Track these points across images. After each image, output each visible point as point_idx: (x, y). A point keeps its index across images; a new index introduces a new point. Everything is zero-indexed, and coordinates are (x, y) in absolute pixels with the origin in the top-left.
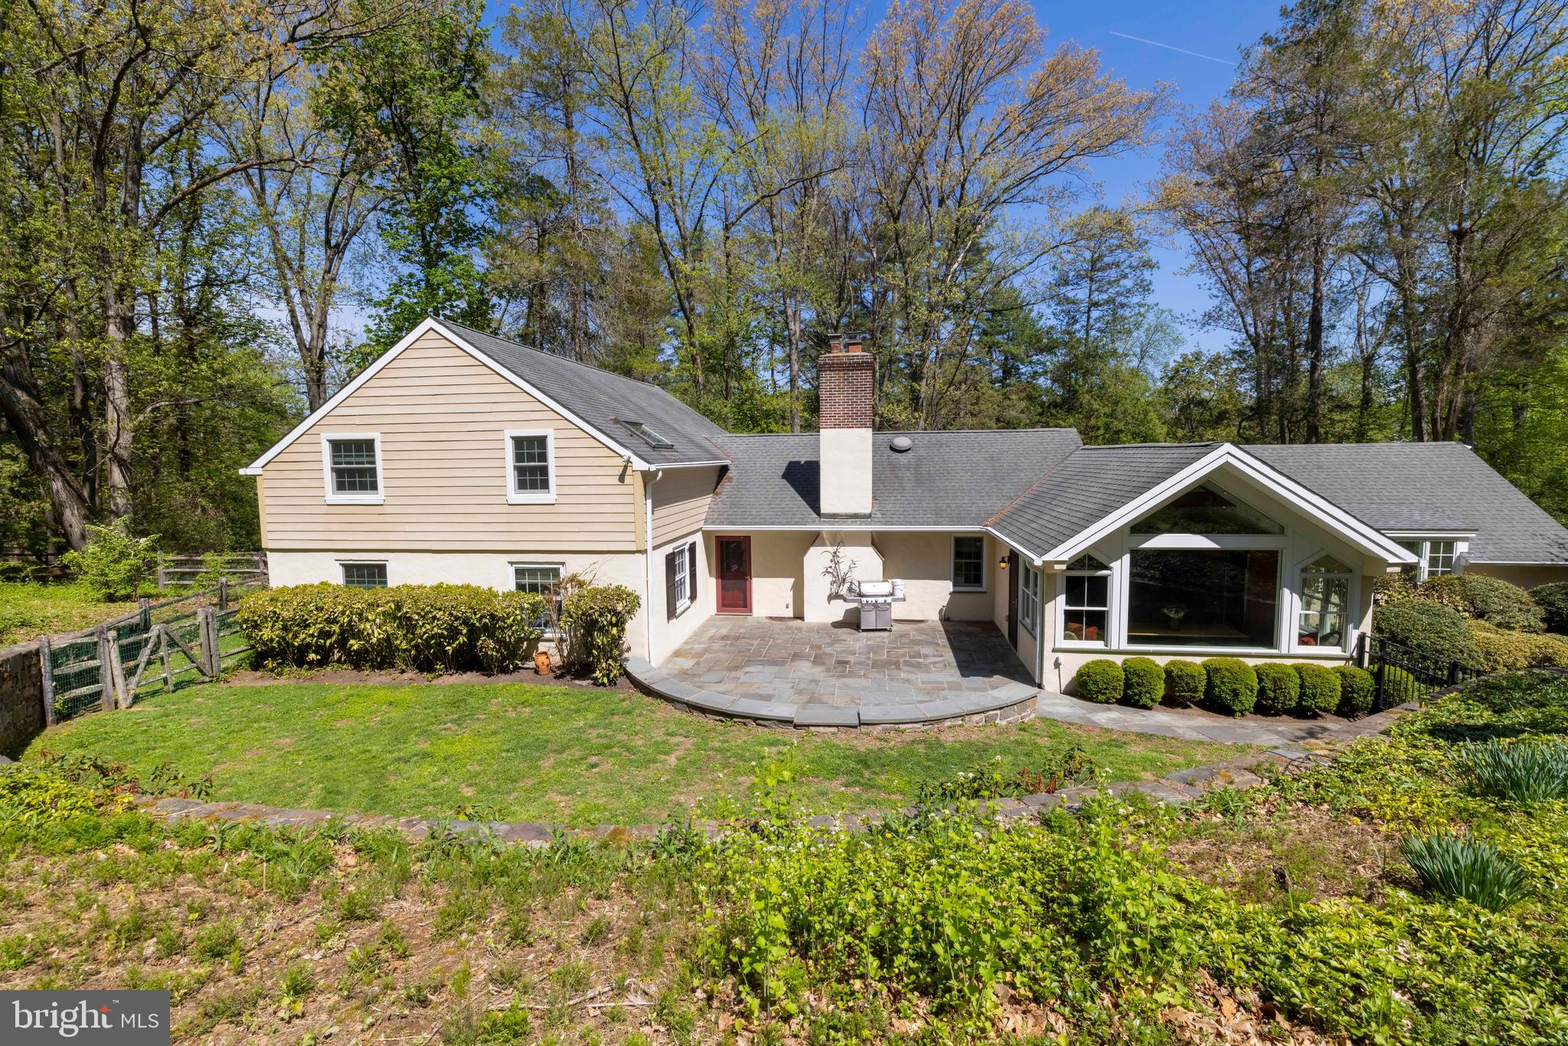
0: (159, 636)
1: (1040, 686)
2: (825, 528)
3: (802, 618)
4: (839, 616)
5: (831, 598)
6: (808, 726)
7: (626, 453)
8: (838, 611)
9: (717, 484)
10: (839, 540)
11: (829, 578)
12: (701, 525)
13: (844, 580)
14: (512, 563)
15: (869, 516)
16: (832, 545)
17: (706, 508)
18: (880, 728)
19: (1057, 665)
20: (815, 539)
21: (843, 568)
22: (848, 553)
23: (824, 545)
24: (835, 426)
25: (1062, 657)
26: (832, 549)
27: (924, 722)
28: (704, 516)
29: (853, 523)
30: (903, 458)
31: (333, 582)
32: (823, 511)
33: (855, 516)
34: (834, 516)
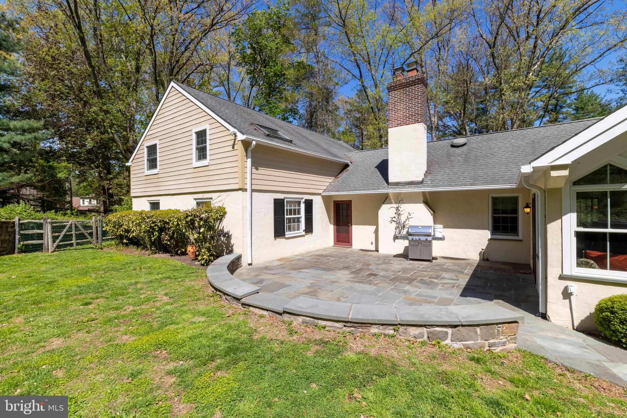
0: (71, 225)
1: (544, 316)
2: (391, 191)
3: (378, 251)
4: (401, 251)
5: (396, 238)
6: (249, 306)
7: (232, 129)
8: (400, 246)
9: (340, 173)
10: (400, 199)
11: (394, 225)
12: (321, 192)
13: (404, 226)
14: (195, 199)
15: (422, 182)
16: (396, 203)
17: (328, 184)
18: (300, 319)
19: (567, 294)
20: (385, 199)
21: (403, 218)
22: (406, 208)
23: (390, 203)
24: (398, 125)
25: (574, 287)
26: (395, 206)
27: (346, 322)
28: (325, 188)
29: (411, 187)
30: (458, 150)
31: (146, 210)
32: (390, 181)
33: (411, 183)
34: (397, 184)
